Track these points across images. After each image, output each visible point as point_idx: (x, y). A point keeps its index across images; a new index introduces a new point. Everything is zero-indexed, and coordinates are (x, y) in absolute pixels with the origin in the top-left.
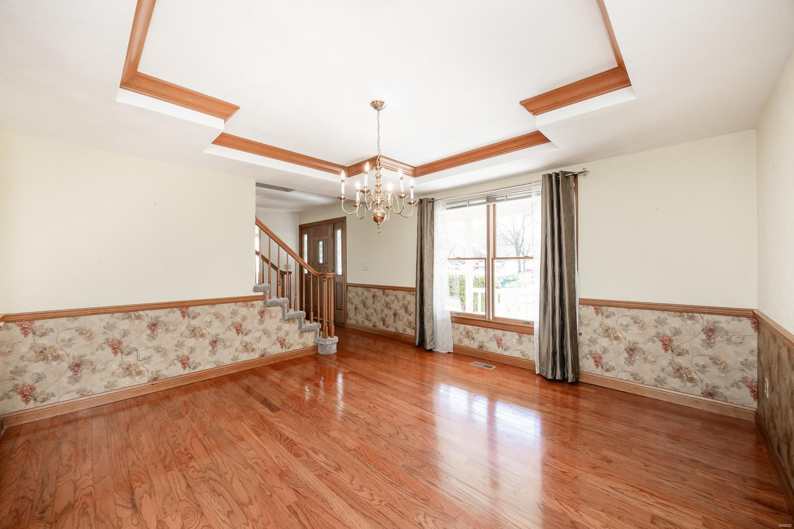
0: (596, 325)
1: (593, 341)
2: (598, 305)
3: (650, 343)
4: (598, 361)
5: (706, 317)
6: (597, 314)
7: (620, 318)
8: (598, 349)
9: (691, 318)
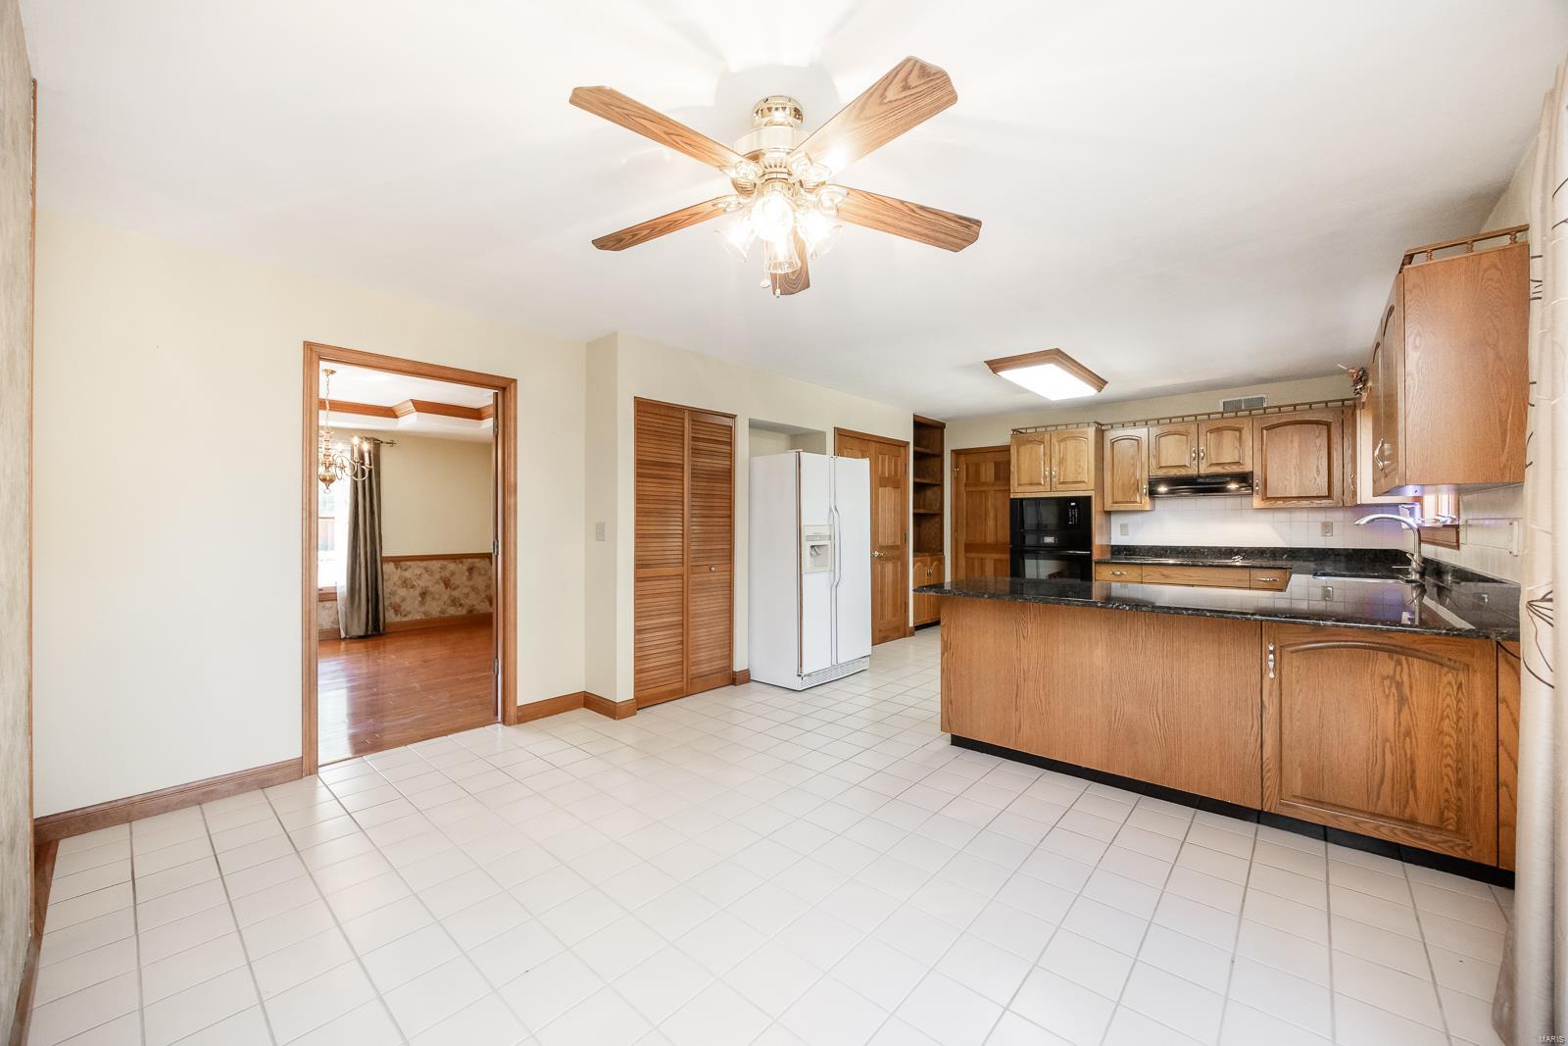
0: (395, 578)
1: (393, 593)
2: (397, 561)
3: (437, 586)
4: (397, 610)
5: (470, 560)
6: (397, 568)
7: (414, 571)
8: (397, 599)
9: (461, 562)
